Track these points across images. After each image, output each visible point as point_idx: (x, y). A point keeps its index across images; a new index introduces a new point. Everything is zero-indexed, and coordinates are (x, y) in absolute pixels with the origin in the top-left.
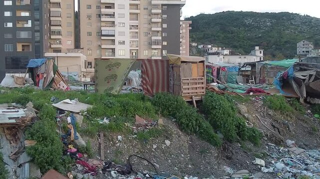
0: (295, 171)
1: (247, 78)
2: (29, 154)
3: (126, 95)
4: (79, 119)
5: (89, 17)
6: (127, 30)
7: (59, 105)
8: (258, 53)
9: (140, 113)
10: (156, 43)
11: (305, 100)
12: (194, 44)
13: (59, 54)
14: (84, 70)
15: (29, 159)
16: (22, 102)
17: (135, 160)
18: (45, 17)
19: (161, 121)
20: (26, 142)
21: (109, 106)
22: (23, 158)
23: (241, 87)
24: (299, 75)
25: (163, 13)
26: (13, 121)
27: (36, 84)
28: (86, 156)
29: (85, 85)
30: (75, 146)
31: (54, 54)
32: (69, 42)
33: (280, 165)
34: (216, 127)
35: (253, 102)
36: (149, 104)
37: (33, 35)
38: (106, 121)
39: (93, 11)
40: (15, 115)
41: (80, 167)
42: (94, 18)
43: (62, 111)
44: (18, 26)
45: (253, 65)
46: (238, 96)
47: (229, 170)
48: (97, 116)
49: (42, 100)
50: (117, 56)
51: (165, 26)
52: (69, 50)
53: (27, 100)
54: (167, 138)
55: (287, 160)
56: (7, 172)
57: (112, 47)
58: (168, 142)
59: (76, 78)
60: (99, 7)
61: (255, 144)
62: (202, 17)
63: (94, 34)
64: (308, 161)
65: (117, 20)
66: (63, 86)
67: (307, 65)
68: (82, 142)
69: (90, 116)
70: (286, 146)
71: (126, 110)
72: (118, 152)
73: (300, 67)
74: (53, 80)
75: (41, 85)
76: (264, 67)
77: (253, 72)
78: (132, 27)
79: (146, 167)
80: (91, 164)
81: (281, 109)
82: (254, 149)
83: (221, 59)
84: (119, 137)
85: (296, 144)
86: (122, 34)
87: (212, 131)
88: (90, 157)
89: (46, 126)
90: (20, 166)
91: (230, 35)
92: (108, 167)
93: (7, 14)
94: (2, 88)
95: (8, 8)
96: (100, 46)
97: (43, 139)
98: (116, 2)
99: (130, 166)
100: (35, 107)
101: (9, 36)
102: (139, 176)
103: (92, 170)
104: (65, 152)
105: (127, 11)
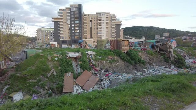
0: (156, 72)
1: (140, 46)
2: (80, 66)
3: (106, 50)
4: (93, 56)
5: (94, 29)
6: (105, 32)
7: (88, 53)
8: (143, 38)
10: (113, 36)
11: (159, 52)
12: (124, 36)
13: (86, 39)
14: (93, 43)
15: (80, 67)
16: (78, 52)
17: (108, 68)
18: (83, 29)
19: (116, 57)
20: (79, 62)
21: (101, 53)
22: (79, 67)
23: (139, 48)
24: (157, 44)
25: (115, 27)
26: (76, 57)
27: (81, 47)
30: (92, 64)
31: (85, 39)
32: (89, 36)
33: (151, 71)
34: (132, 59)
35: (143, 52)
36: (112, 53)
37: (79, 34)
38: (100, 57)
39: (96, 27)
40: (76, 55)
41: (93, 70)
42: (96, 29)
43: (88, 54)
44: (76, 31)
45: (142, 42)
46: (139, 51)
47: (136, 72)
48: (98, 56)
49: (83, 51)
50: (102, 39)
51: (116, 31)
52: (89, 38)
53: (79, 51)
54: (118, 62)
55: (153, 69)
56: (74, 70)
57: (101, 37)
58: (118, 63)
59: (91, 46)
60: (97, 26)
61: (144, 65)
62: (127, 28)
63: (96, 33)
64: (160, 70)
65: (102, 29)
66: (88, 48)
67: (159, 41)
68: (94, 63)
69: (96, 56)
70: (153, 65)
71: (106, 54)
72: (104, 66)
73: (158, 42)
74: (85, 46)
76: (146, 42)
77: (142, 44)
78: (106, 31)
79: (111, 70)
81: (151, 54)
82: (143, 66)
83: (133, 40)
84: (104, 62)
85: (156, 65)
86: (103, 33)
87: (131, 61)
88: (96, 67)
89: (85, 58)
90: (78, 69)
91: (135, 33)
92: (101, 70)
93: (73, 28)
94: (72, 48)
95: (73, 27)
96: (97, 37)
97: (84, 62)
98: (102, 24)
99: (107, 70)
100: (81, 53)
101: (73, 34)
102: (110, 73)
103: (97, 70)
104: (89, 65)
105: (105, 27)
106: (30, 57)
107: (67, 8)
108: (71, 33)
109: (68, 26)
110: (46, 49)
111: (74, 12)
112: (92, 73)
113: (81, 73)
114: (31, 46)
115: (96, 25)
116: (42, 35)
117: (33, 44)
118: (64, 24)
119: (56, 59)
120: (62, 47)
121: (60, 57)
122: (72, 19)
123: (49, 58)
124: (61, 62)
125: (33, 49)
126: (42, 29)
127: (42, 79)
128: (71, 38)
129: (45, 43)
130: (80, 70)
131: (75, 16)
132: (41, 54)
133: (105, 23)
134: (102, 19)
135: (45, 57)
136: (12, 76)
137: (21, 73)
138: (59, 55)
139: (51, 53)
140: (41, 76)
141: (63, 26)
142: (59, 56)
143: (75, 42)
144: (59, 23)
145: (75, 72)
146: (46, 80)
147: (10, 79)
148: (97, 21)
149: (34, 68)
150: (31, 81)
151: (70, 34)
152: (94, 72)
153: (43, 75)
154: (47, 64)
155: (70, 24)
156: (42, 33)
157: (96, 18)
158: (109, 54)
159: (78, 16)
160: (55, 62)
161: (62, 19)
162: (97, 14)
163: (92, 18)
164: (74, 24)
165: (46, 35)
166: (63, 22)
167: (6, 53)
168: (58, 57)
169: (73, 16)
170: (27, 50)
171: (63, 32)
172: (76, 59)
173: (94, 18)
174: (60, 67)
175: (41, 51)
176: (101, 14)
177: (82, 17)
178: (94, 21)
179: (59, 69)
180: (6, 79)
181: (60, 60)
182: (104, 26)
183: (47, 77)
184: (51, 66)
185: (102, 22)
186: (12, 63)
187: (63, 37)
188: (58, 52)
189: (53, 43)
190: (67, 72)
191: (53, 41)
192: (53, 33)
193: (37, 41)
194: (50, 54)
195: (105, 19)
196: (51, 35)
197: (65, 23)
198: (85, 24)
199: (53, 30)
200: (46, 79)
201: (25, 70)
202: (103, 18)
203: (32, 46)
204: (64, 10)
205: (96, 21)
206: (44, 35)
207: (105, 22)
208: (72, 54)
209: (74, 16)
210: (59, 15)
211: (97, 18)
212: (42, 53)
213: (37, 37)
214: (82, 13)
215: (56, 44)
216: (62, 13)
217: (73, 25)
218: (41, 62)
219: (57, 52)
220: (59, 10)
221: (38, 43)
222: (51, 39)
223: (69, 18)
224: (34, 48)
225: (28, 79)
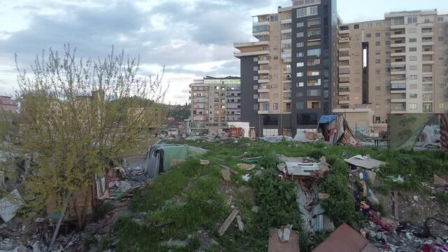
2: (323, 206)
3: (423, 152)
4: (372, 175)
5: (378, 72)
6: (419, 82)
7: (351, 160)
9: (439, 172)
13: (347, 110)
15: (322, 211)
16: (316, 156)
17: (433, 223)
18: (334, 74)
20: (320, 194)
21: (403, 164)
22: (317, 209)
26: (308, 174)
27: (327, 139)
28: (378, 213)
29: (376, 140)
30: (368, 202)
31: (342, 110)
32: (357, 97)
37: (322, 93)
38: (400, 179)
39: (383, 65)
40: (309, 168)
41: (372, 225)
42: (383, 71)
43: (354, 167)
44: (309, 85)
48: (391, 173)
49: (333, 156)
50: (408, 111)
52: (356, 106)
53: (320, 154)
56: (302, 221)
57: (403, 100)
59: (364, 133)
60: (388, 61)
63: (383, 89)
65: (408, 73)
66: (353, 142)
68: (375, 199)
69: (383, 172)
71: (423, 168)
72: (414, 213)
74: (343, 136)
75: (331, 140)
78: (425, 79)
80: (384, 222)
84: (415, 197)
86: (414, 86)
88: (383, 215)
89: (339, 180)
90: (314, 217)
92: (403, 227)
93: (299, 75)
94: (297, 142)
95: (300, 69)
96: (389, 100)
97: (336, 192)
98: (407, 54)
99: (426, 228)
100: (327, 161)
101: (301, 95)
102: (439, 241)
103: (386, 229)
104: (357, 208)
105: (419, 63)
106: (172, 168)
107: (281, 11)
108: (294, 89)
109: (285, 70)
110: (216, 145)
111: (305, 20)
112: (368, 235)
113: (328, 233)
114: (173, 133)
115: (383, 57)
116: (206, 100)
117: (180, 127)
118: (272, 63)
119: (246, 178)
120: (264, 138)
121: (258, 173)
122: (300, 45)
123: (226, 174)
124: (262, 189)
125: (179, 143)
126: (207, 82)
127: (201, 240)
128: (294, 106)
129: (214, 125)
130: (321, 223)
131: (309, 34)
132: (203, 162)
133: (420, 49)
134: (407, 36)
135: (212, 170)
136: (121, 223)
137: (145, 217)
138: (254, 166)
139: (229, 159)
140: (200, 232)
141: (269, 68)
142: (256, 169)
143: (306, 120)
144: (255, 59)
145: (307, 227)
146: (214, 246)
147: (116, 230)
148: (388, 43)
149: (180, 203)
150: (170, 243)
151: (289, 96)
152: (373, 234)
153: (206, 227)
154: (219, 193)
155: (290, 60)
156: (206, 94)
157: (383, 35)
158: (435, 168)
159: (318, 33)
160: (243, 189)
161: (265, 47)
162: (388, 19)
163: (369, 36)
164: (305, 59)
165: (216, 100)
166: (269, 58)
167: (112, 157)
168: (251, 173)
169: (300, 35)
170: (162, 147)
171: (268, 87)
172: (308, 182)
173: (378, 35)
174: (257, 205)
175: (201, 151)
176: (402, 18)
177: (333, 34)
178: (378, 44)
179: (254, 213)
180: (107, 229)
181: (256, 184)
182: (414, 61)
183: (216, 235)
184: (229, 202)
185: (408, 45)
186: (122, 182)
187: (266, 105)
188: (252, 156)
189: (238, 125)
190: (278, 224)
191: (236, 118)
192: (236, 95)
193: (190, 118)
194: (228, 162)
195: (419, 35)
196: (230, 99)
197: (276, 58)
198: (341, 58)
199: (239, 82)
200: (214, 242)
201: (156, 208)
202: (414, 31)
203: (175, 133)
204: (272, 18)
205: (383, 43)
206: (212, 98)
207: (419, 44)
208: (296, 164)
209: (306, 34)
210: (257, 37)
211: (388, 34)
212: (205, 157)
213: (190, 105)
214: (334, 20)
215: (245, 126)
216: (266, 28)
217: (300, 65)
218: (202, 186)
219: (247, 156)
220: (256, 19)
221: (192, 125)
222: (230, 111)
223: (289, 41)
224: (182, 141)
225: (162, 234)
